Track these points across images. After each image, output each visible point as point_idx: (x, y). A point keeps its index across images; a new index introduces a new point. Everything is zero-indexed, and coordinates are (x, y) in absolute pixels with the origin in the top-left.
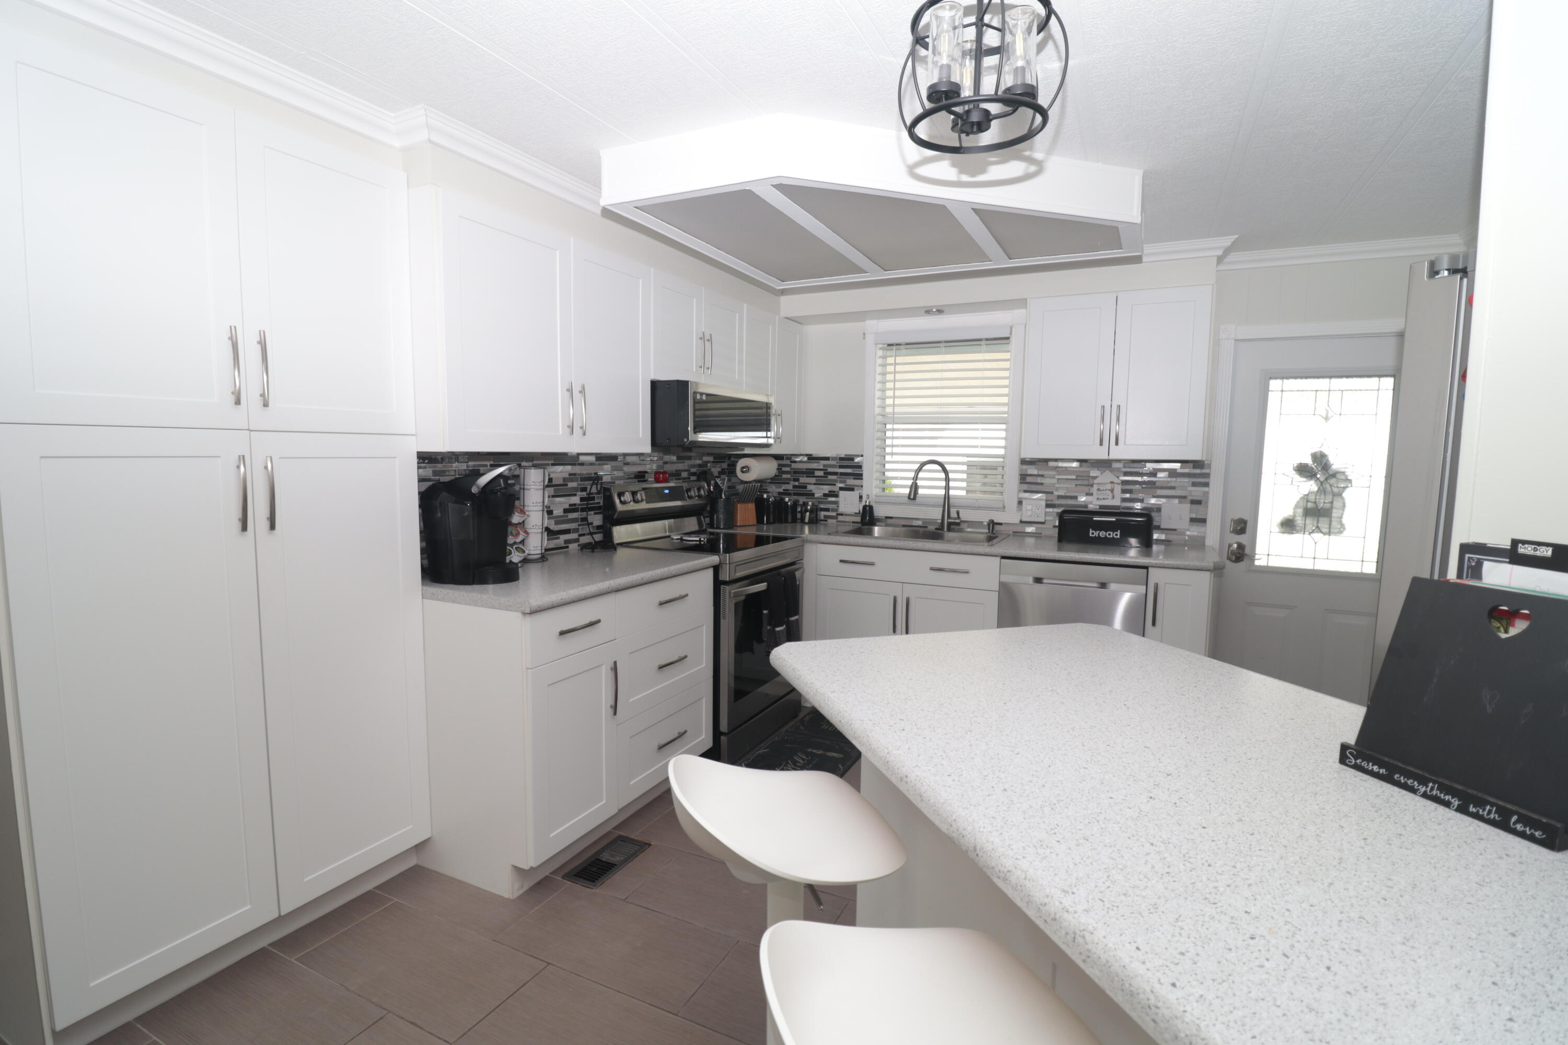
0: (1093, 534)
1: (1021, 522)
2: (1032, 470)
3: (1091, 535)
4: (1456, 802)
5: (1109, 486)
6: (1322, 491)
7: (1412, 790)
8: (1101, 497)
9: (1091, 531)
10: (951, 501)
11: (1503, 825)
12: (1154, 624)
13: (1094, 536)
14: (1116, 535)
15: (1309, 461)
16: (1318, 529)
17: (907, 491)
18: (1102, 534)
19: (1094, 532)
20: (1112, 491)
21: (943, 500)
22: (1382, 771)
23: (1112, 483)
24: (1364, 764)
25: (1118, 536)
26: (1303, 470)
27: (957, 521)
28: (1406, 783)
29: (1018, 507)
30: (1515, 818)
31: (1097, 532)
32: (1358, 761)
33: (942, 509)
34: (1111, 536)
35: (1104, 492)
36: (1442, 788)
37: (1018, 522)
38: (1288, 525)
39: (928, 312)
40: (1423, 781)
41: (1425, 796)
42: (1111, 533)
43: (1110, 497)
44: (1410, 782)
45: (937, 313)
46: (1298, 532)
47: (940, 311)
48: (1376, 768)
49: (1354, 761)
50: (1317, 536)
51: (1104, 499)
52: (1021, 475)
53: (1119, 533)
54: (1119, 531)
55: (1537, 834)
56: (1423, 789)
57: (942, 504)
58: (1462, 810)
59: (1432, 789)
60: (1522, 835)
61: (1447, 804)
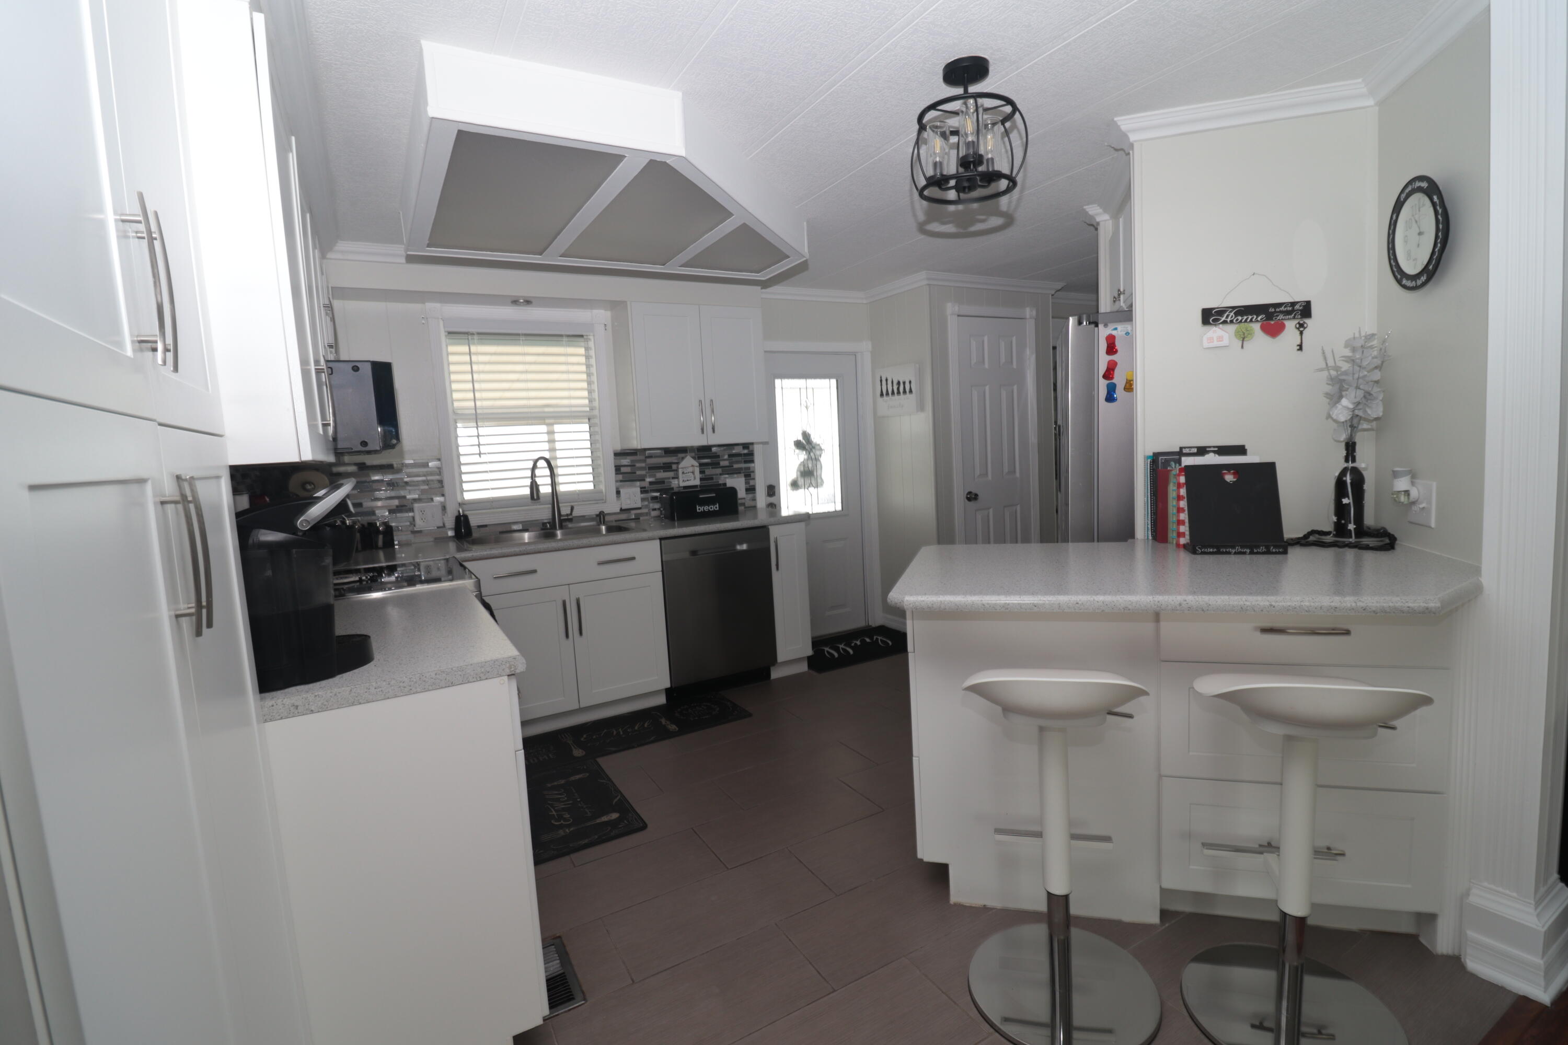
0: (699, 509)
1: (621, 510)
2: (626, 461)
3: (698, 511)
4: (1248, 551)
5: (691, 469)
6: (810, 458)
7: (1229, 553)
8: (685, 479)
9: (698, 508)
10: (559, 498)
11: (1268, 552)
12: (777, 569)
13: (700, 511)
14: (716, 507)
15: (800, 438)
16: (811, 485)
17: (527, 491)
18: (706, 508)
19: (700, 507)
20: (693, 473)
21: (551, 498)
22: (1215, 550)
23: (693, 466)
24: (1206, 550)
25: (718, 509)
26: (798, 445)
27: (570, 517)
28: (1226, 551)
29: (617, 496)
30: (1272, 548)
31: (703, 507)
32: (1203, 550)
33: (550, 506)
34: (713, 509)
35: (688, 474)
36: (1242, 547)
37: (618, 511)
38: (795, 485)
39: (515, 302)
40: (1233, 547)
41: (1235, 553)
42: (712, 507)
43: (692, 478)
44: (1228, 550)
45: (525, 303)
46: (801, 488)
47: (528, 302)
48: (1211, 550)
49: (1200, 551)
50: (811, 489)
51: (688, 480)
52: (615, 466)
53: (717, 506)
54: (718, 504)
55: (1281, 550)
56: (1234, 551)
57: (551, 502)
58: (1252, 553)
59: (1238, 549)
60: (1276, 553)
61: (1244, 553)
